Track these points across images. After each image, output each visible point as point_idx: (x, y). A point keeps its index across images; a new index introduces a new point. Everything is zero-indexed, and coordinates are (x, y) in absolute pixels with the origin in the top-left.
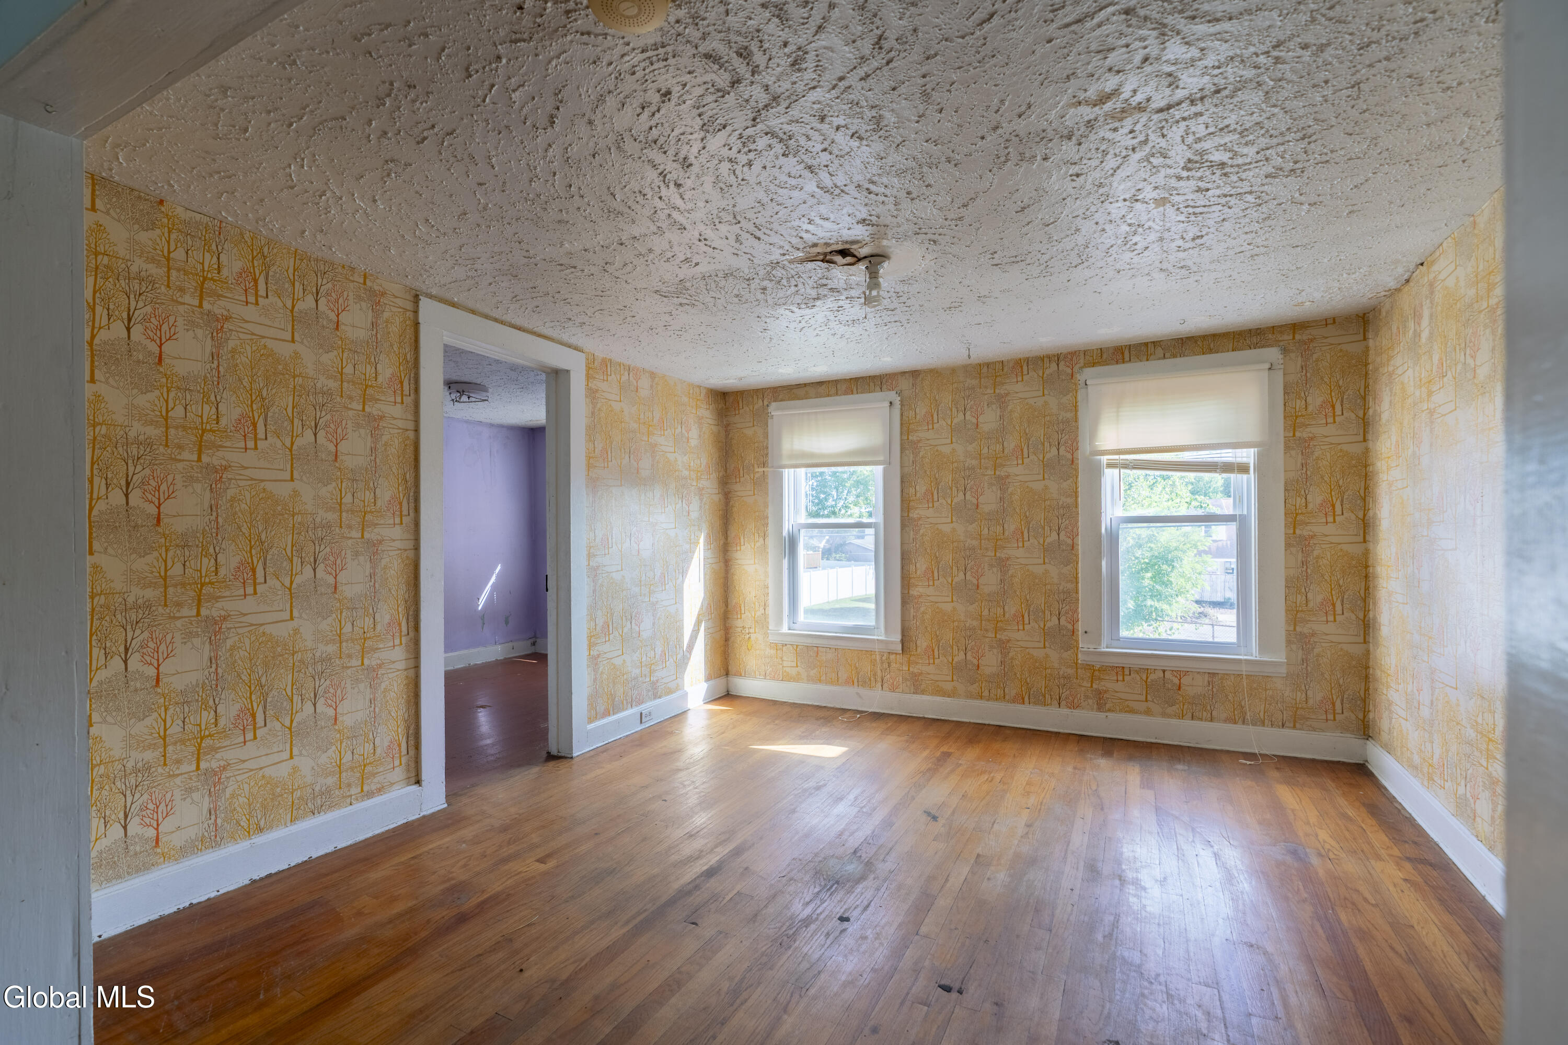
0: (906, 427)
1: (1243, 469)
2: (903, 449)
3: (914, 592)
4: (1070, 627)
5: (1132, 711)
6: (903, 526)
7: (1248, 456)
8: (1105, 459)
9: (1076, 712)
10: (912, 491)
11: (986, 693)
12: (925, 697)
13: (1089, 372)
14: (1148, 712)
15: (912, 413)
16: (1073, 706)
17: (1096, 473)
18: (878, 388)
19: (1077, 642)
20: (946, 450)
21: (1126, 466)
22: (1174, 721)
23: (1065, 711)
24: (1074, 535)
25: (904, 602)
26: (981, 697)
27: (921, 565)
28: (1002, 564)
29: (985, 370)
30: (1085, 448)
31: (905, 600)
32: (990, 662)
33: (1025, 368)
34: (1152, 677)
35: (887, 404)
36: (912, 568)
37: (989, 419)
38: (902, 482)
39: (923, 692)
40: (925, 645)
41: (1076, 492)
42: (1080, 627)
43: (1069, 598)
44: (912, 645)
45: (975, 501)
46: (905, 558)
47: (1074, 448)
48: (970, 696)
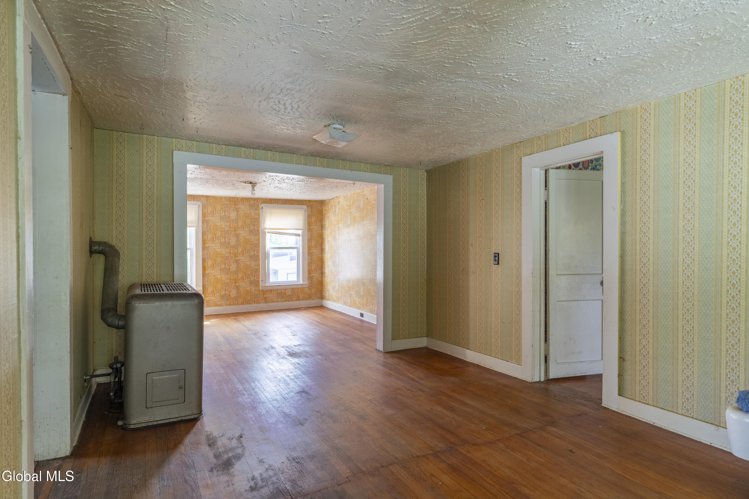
0: (204, 215)
1: (299, 235)
2: (203, 222)
3: (207, 272)
4: (257, 280)
5: (274, 302)
6: (203, 249)
7: (300, 232)
8: (267, 231)
9: (259, 304)
10: (206, 237)
11: (232, 303)
12: (211, 308)
13: (263, 205)
14: (278, 301)
15: (206, 210)
16: (258, 303)
17: (264, 234)
18: (193, 200)
19: (259, 284)
20: (218, 224)
21: (272, 233)
22: (284, 303)
23: (256, 305)
24: (258, 252)
25: (203, 276)
26: (231, 305)
27: (209, 263)
28: (237, 262)
29: (232, 199)
30: (262, 227)
31: (204, 275)
32: (234, 293)
33: (244, 201)
34: (279, 291)
35: (198, 206)
36: (206, 264)
37: (233, 215)
38: (203, 234)
39: (210, 306)
40: (211, 290)
41: (259, 240)
42: (260, 279)
43: (257, 271)
44: (206, 291)
45: (228, 241)
46: (204, 260)
47: (258, 227)
48: (227, 305)
